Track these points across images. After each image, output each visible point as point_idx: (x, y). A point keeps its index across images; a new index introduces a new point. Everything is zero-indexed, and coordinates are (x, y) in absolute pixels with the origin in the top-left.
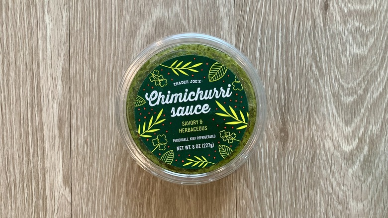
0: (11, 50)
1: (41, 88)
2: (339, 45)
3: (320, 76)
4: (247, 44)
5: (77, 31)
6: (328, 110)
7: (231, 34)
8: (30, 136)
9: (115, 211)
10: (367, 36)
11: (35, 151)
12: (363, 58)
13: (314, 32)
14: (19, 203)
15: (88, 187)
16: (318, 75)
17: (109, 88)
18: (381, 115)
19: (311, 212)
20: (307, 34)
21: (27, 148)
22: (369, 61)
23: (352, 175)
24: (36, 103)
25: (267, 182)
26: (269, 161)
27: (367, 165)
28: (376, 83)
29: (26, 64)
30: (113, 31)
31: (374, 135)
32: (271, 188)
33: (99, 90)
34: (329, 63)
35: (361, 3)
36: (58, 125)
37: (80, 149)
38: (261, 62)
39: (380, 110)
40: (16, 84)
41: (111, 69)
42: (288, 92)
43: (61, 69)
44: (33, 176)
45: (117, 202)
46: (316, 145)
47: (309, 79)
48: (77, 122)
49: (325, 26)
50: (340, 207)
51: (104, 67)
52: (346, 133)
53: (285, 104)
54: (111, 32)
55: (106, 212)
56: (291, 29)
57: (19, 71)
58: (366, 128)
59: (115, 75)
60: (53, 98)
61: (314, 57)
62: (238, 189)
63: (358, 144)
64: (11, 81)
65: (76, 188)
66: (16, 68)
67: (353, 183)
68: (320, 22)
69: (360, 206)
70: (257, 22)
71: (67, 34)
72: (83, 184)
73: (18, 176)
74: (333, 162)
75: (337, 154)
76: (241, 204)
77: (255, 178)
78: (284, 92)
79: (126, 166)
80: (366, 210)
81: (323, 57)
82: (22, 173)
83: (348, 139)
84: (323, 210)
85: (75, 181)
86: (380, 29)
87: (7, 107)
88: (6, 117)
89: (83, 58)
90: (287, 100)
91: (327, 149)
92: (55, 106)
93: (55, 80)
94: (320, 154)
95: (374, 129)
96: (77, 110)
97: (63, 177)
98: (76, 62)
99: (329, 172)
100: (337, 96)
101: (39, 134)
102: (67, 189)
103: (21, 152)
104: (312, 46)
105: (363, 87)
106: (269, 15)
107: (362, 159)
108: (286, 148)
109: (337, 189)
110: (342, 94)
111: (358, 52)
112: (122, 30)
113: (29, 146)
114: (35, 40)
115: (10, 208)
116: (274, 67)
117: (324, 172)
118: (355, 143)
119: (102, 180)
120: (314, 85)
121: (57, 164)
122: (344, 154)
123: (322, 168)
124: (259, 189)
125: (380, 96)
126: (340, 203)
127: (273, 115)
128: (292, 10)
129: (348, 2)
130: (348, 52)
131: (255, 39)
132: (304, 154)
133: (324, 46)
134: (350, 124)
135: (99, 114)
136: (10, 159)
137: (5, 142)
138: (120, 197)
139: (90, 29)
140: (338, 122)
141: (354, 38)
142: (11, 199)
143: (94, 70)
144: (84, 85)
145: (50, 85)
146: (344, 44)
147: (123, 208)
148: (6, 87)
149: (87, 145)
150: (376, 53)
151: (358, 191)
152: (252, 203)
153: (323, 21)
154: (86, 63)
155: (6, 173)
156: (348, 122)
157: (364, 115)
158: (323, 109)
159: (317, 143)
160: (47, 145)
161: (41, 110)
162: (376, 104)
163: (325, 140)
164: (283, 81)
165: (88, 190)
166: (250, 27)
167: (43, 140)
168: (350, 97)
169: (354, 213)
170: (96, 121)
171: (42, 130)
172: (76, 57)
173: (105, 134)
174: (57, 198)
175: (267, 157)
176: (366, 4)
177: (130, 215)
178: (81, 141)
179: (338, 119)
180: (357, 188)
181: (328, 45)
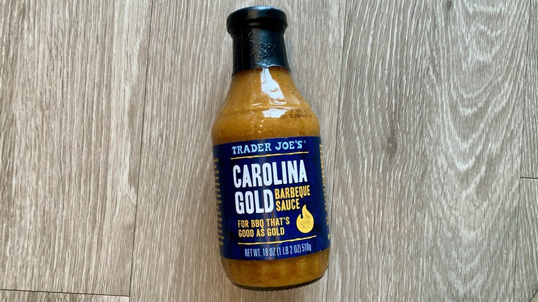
0: (80, 18)
1: (113, 67)
2: (461, 49)
3: (437, 82)
4: (358, 38)
5: (161, 4)
6: (443, 122)
7: (340, 25)
8: (93, 123)
9: (188, 220)
10: (492, 42)
11: (98, 140)
12: (486, 66)
13: (434, 32)
14: (73, 202)
15: (158, 189)
16: (435, 80)
17: (193, 74)
18: (502, 132)
19: (416, 238)
20: (426, 33)
21: (89, 137)
22: (493, 70)
23: (466, 198)
24: (105, 83)
25: (368, 198)
26: (372, 175)
27: (483, 188)
28: (499, 96)
29: (98, 37)
30: (204, 9)
31: (492, 155)
32: (373, 206)
33: (181, 75)
34: (448, 69)
35: (488, 4)
36: (128, 112)
37: (153, 143)
38: (372, 60)
39: (501, 126)
40: (82, 60)
41: (198, 52)
42: (400, 97)
43: (138, 47)
44: (92, 170)
45: (192, 209)
46: (427, 161)
47: (424, 84)
48: (152, 110)
49: (446, 26)
50: (450, 235)
51: (190, 49)
52: (462, 149)
53: (396, 110)
54: (201, 10)
55: (177, 221)
56: (408, 26)
57: (88, 44)
58: (485, 146)
59: (202, 59)
60: (126, 79)
61: (432, 60)
62: (334, 204)
63: (475, 163)
64: (78, 55)
65: (144, 189)
66: (84, 40)
67: (466, 208)
68: (441, 21)
69: (473, 234)
70: (371, 14)
71: (149, 6)
72: (153, 184)
73: (74, 168)
74: (446, 182)
75: (451, 172)
76: (337, 222)
77: (355, 193)
78: (396, 96)
79: (206, 167)
80: (480, 240)
81: (442, 61)
82: (79, 165)
83: (464, 157)
84: (430, 237)
85: (144, 180)
86: (507, 35)
87: (69, 86)
88: (67, 97)
89: (167, 36)
90: (399, 107)
91: (440, 166)
92: (128, 89)
93: (130, 58)
94: (431, 171)
95: (494, 147)
96: (153, 96)
97: (130, 174)
98: (158, 39)
99: (440, 193)
100: (455, 107)
101: (105, 120)
102: (133, 189)
103: (81, 140)
104: (430, 47)
105: (485, 99)
106: (385, 8)
107: (478, 181)
108: (393, 160)
109: (448, 213)
110: (460, 104)
111: (481, 59)
112: (214, 8)
113: (91, 134)
114: (110, 10)
115: (61, 206)
116: (387, 68)
117: (434, 192)
118: (471, 162)
119: (176, 181)
120: (429, 92)
121: (123, 158)
122: (458, 173)
123: (433, 188)
124: (359, 206)
125: (502, 111)
126: (450, 229)
127: (380, 121)
128: (411, 4)
129: (474, 2)
130: (470, 58)
131: (367, 32)
132: (413, 169)
133: (444, 48)
134: (468, 139)
135: (180, 103)
136: (67, 147)
137: (63, 127)
138: (197, 202)
139: (177, 3)
140: (454, 136)
141: (478, 43)
142: (64, 195)
143: (177, 52)
144: (164, 68)
145: (124, 63)
146: (466, 49)
147: (198, 217)
148: (70, 61)
149: (162, 138)
150: (500, 62)
151: (472, 218)
152: (349, 221)
153: (445, 20)
154: (169, 42)
155: (61, 163)
156: (465, 138)
157: (483, 131)
158: (438, 120)
159: (429, 158)
160: (113, 134)
161: (109, 93)
162: (497, 119)
163: (438, 156)
164: (395, 83)
165: (158, 192)
166: (363, 18)
167: (109, 129)
168: (470, 109)
169: (465, 242)
170: (175, 111)
171: (109, 117)
172: (158, 34)
173: (185, 127)
174: (119, 198)
175: (371, 170)
176: (493, 6)
177: (206, 225)
178: (155, 133)
179: (454, 132)
180: (470, 213)
181: (448, 48)
